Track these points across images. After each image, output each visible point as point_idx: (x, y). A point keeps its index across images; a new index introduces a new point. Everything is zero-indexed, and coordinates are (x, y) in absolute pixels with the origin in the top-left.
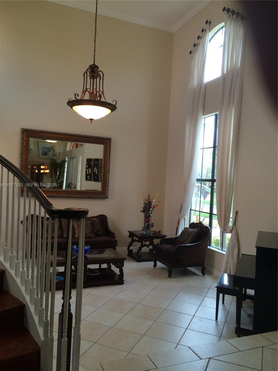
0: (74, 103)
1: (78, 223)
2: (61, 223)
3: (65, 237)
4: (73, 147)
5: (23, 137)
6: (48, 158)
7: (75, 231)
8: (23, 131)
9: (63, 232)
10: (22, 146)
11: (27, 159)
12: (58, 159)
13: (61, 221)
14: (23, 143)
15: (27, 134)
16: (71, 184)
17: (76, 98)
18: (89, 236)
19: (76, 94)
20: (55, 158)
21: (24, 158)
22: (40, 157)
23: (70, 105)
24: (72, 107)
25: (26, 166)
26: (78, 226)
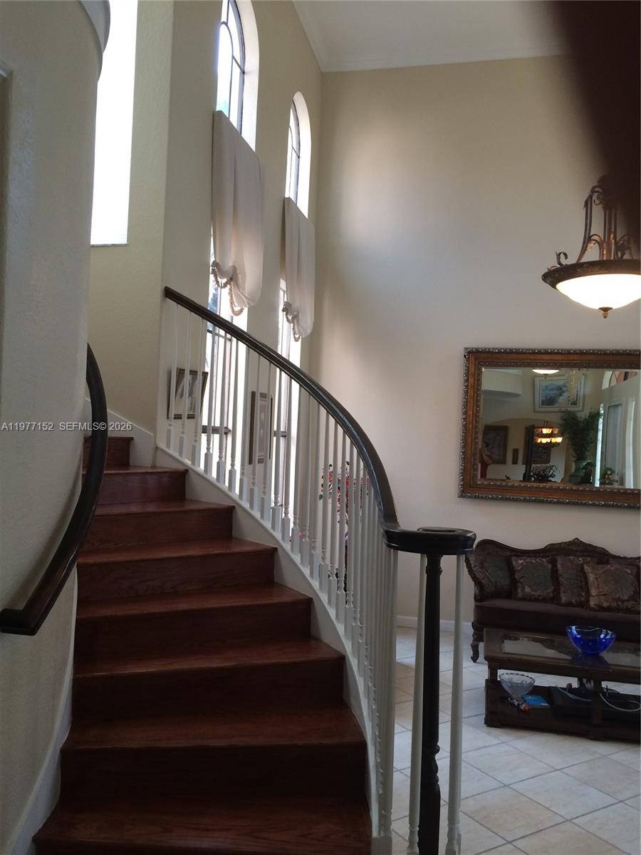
0: (556, 275)
1: (597, 570)
2: (556, 566)
3: (563, 602)
4: (617, 380)
5: (468, 367)
6: (556, 409)
7: (588, 590)
8: (469, 353)
9: (560, 589)
10: (467, 387)
11: (476, 415)
12: (580, 411)
13: (556, 562)
14: (467, 381)
15: (476, 359)
16: (609, 472)
17: (560, 263)
18: (627, 607)
19: (560, 253)
20: (572, 409)
21: (471, 413)
22: (537, 409)
23: (548, 282)
24: (554, 285)
25: (475, 431)
26: (596, 579)
